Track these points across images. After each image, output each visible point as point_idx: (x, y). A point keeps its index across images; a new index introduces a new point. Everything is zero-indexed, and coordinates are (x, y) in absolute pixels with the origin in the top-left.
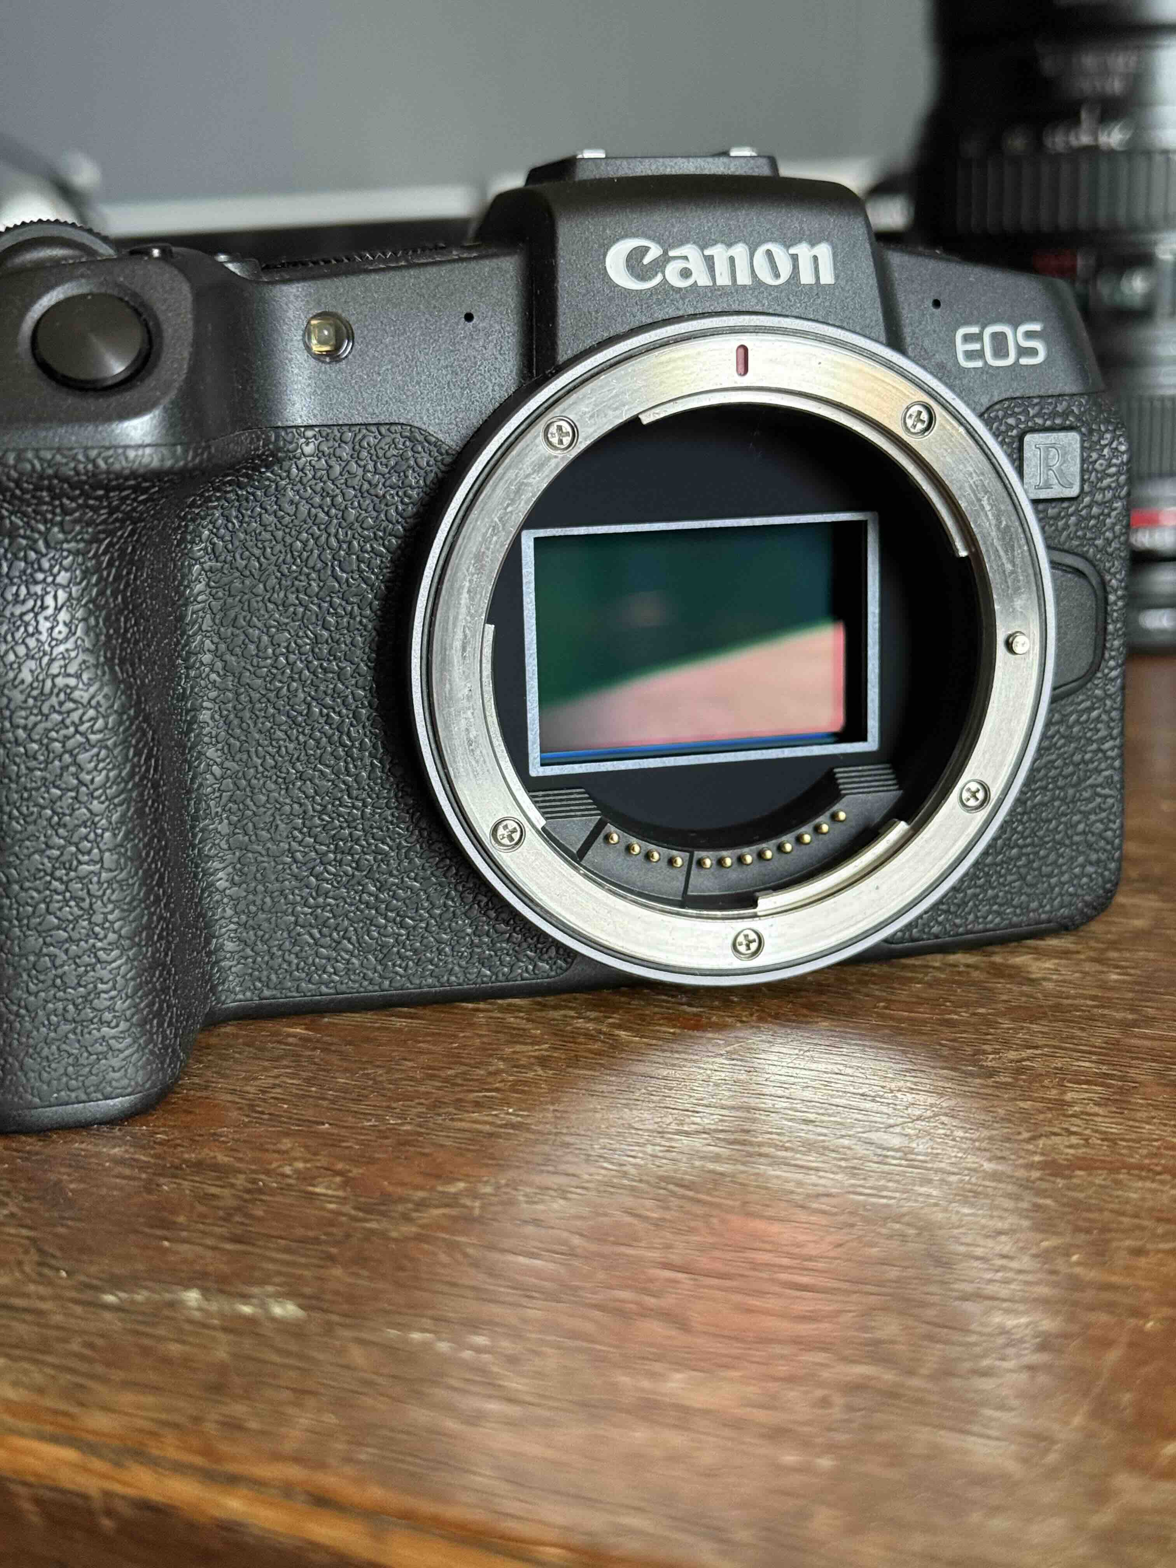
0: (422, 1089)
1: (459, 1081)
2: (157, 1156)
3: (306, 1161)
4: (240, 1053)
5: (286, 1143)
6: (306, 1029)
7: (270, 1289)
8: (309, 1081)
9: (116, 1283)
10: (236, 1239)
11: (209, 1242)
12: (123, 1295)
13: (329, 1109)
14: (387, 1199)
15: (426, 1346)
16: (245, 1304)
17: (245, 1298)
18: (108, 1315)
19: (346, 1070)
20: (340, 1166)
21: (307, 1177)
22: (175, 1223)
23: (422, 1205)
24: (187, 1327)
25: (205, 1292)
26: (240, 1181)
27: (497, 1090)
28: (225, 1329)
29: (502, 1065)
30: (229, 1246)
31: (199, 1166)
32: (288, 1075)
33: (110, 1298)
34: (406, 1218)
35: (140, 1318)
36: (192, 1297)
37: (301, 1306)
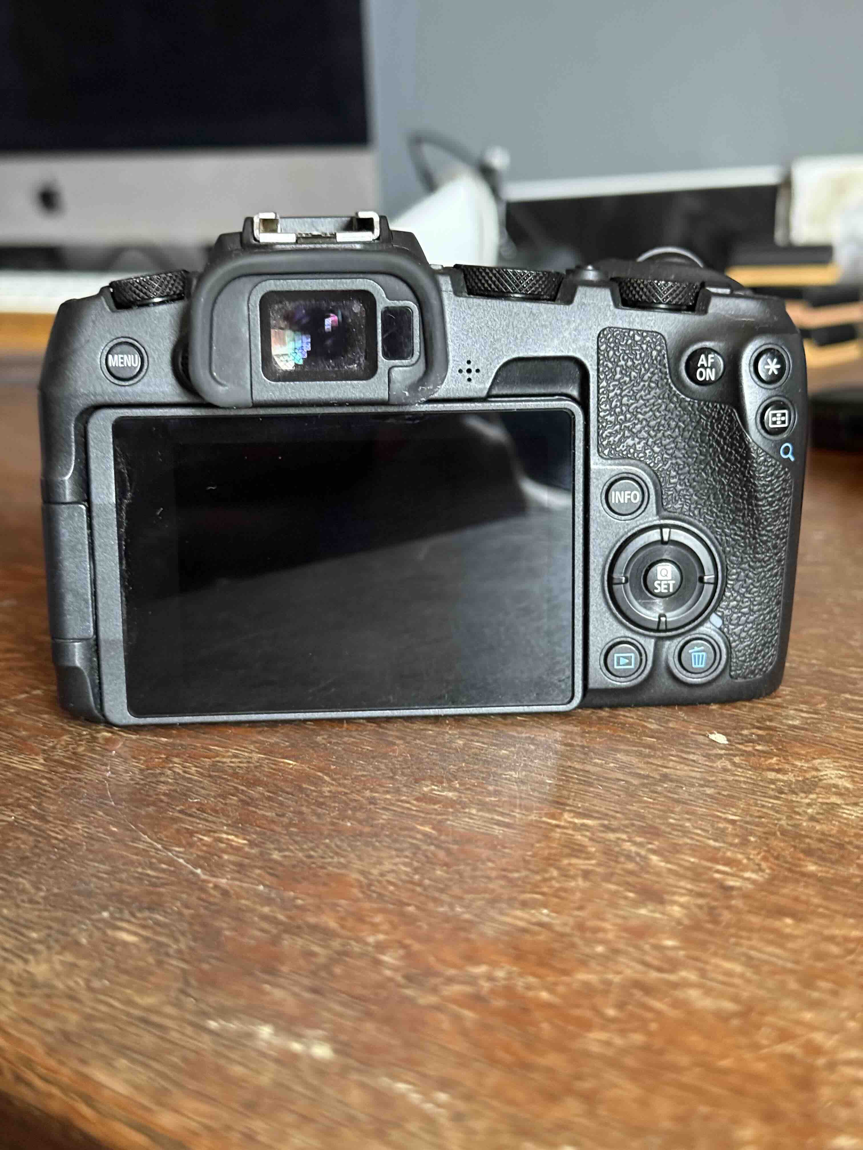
0: (491, 886)
1: (520, 883)
2: (290, 917)
3: (386, 933)
4: (380, 842)
5: (378, 919)
6: (433, 828)
7: (320, 1032)
8: (416, 870)
9: (223, 1013)
10: (315, 991)
11: (296, 989)
12: (223, 1023)
13: (420, 894)
14: (430, 972)
15: (403, 1095)
16: (298, 1042)
17: (299, 1037)
18: (206, 1038)
19: (446, 864)
20: (408, 941)
21: (381, 947)
22: (279, 971)
23: (450, 980)
24: (253, 1054)
26: (336, 944)
27: (543, 894)
28: (277, 1061)
29: (555, 873)
30: (307, 995)
31: (314, 928)
32: (405, 864)
33: (213, 1024)
34: (434, 990)
35: (226, 1043)
36: (265, 1031)
37: (336, 1051)
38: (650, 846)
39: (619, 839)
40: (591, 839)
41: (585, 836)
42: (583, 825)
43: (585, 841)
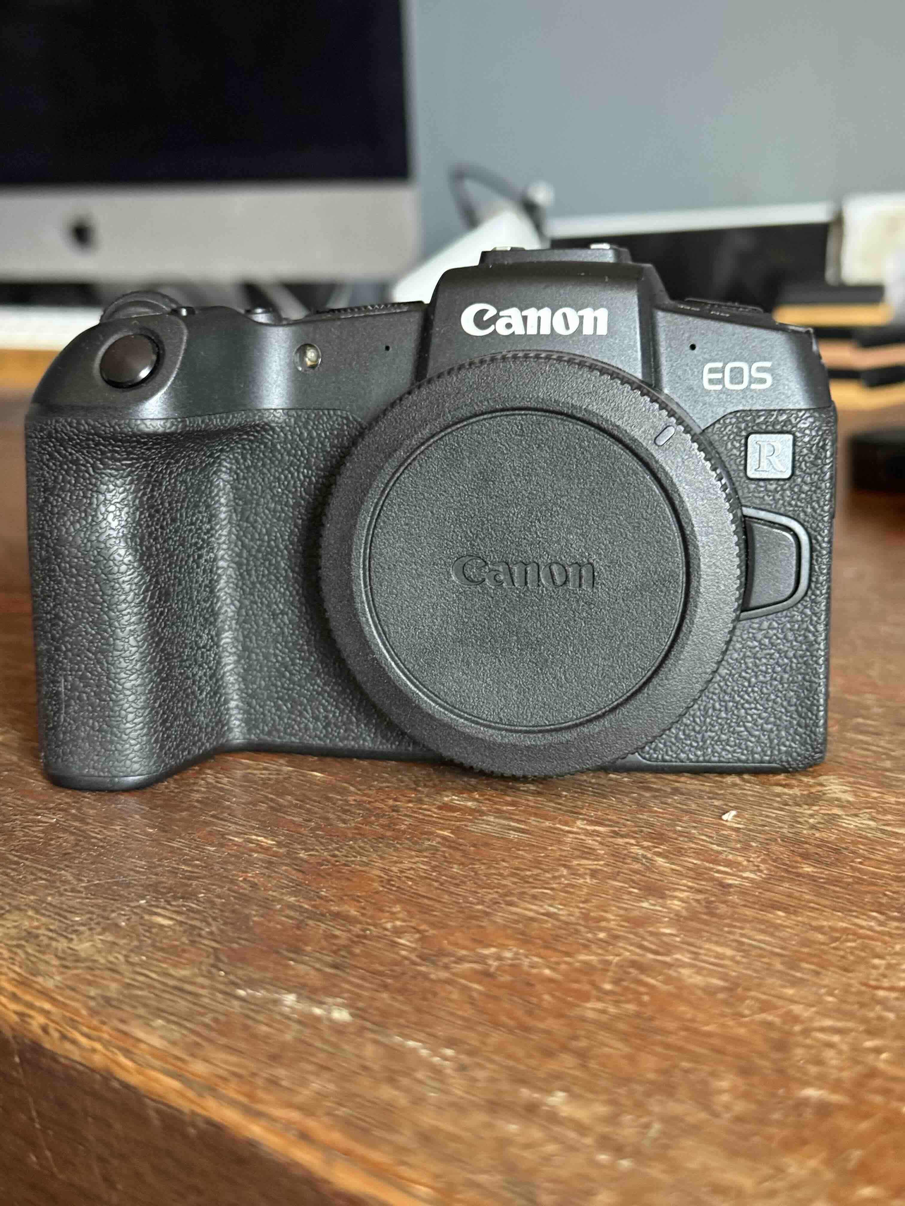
0: (504, 882)
1: (531, 880)
2: (314, 906)
3: (404, 921)
4: (401, 844)
5: (397, 908)
6: (451, 833)
7: (339, 1000)
8: (434, 868)
9: (250, 983)
10: (335, 966)
11: (318, 966)
12: (250, 991)
13: (437, 888)
14: (442, 953)
15: (414, 1050)
16: (319, 1008)
17: (320, 1003)
18: (236, 1003)
19: (462, 864)
20: (423, 927)
21: (398, 932)
22: (304, 950)
23: (460, 960)
24: (278, 1017)
25: (300, 996)
26: (357, 929)
27: (552, 889)
28: (300, 1022)
29: (565, 872)
30: (328, 970)
31: (337, 915)
32: (423, 863)
33: (241, 993)
34: (446, 967)
35: (253, 1007)
36: (290, 999)
37: (352, 1015)
38: (657, 850)
39: (627, 843)
40: (601, 843)
41: (597, 841)
42: (594, 831)
43: (596, 845)
